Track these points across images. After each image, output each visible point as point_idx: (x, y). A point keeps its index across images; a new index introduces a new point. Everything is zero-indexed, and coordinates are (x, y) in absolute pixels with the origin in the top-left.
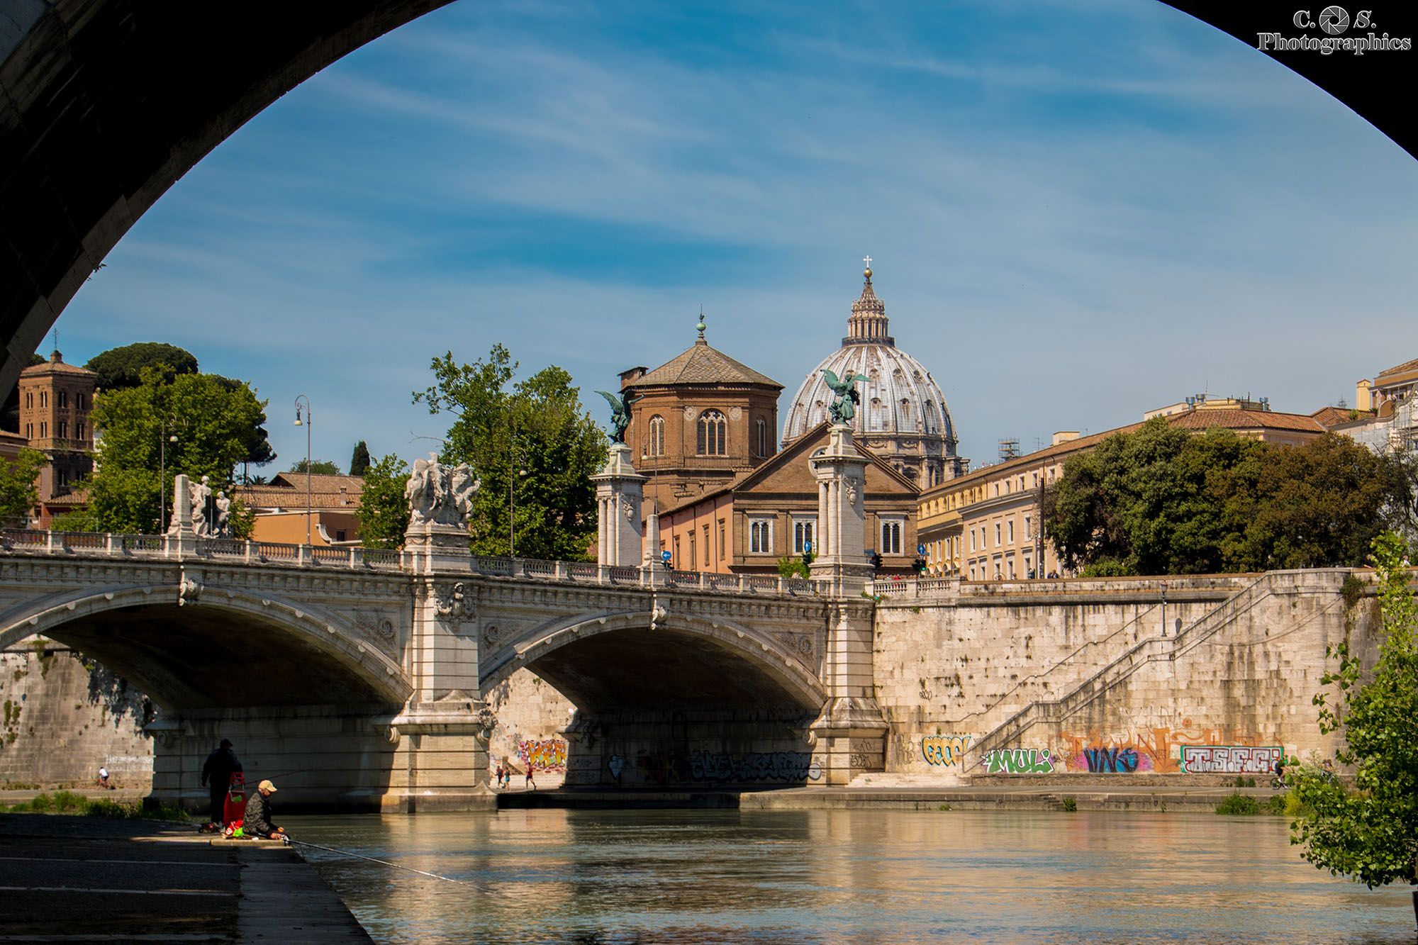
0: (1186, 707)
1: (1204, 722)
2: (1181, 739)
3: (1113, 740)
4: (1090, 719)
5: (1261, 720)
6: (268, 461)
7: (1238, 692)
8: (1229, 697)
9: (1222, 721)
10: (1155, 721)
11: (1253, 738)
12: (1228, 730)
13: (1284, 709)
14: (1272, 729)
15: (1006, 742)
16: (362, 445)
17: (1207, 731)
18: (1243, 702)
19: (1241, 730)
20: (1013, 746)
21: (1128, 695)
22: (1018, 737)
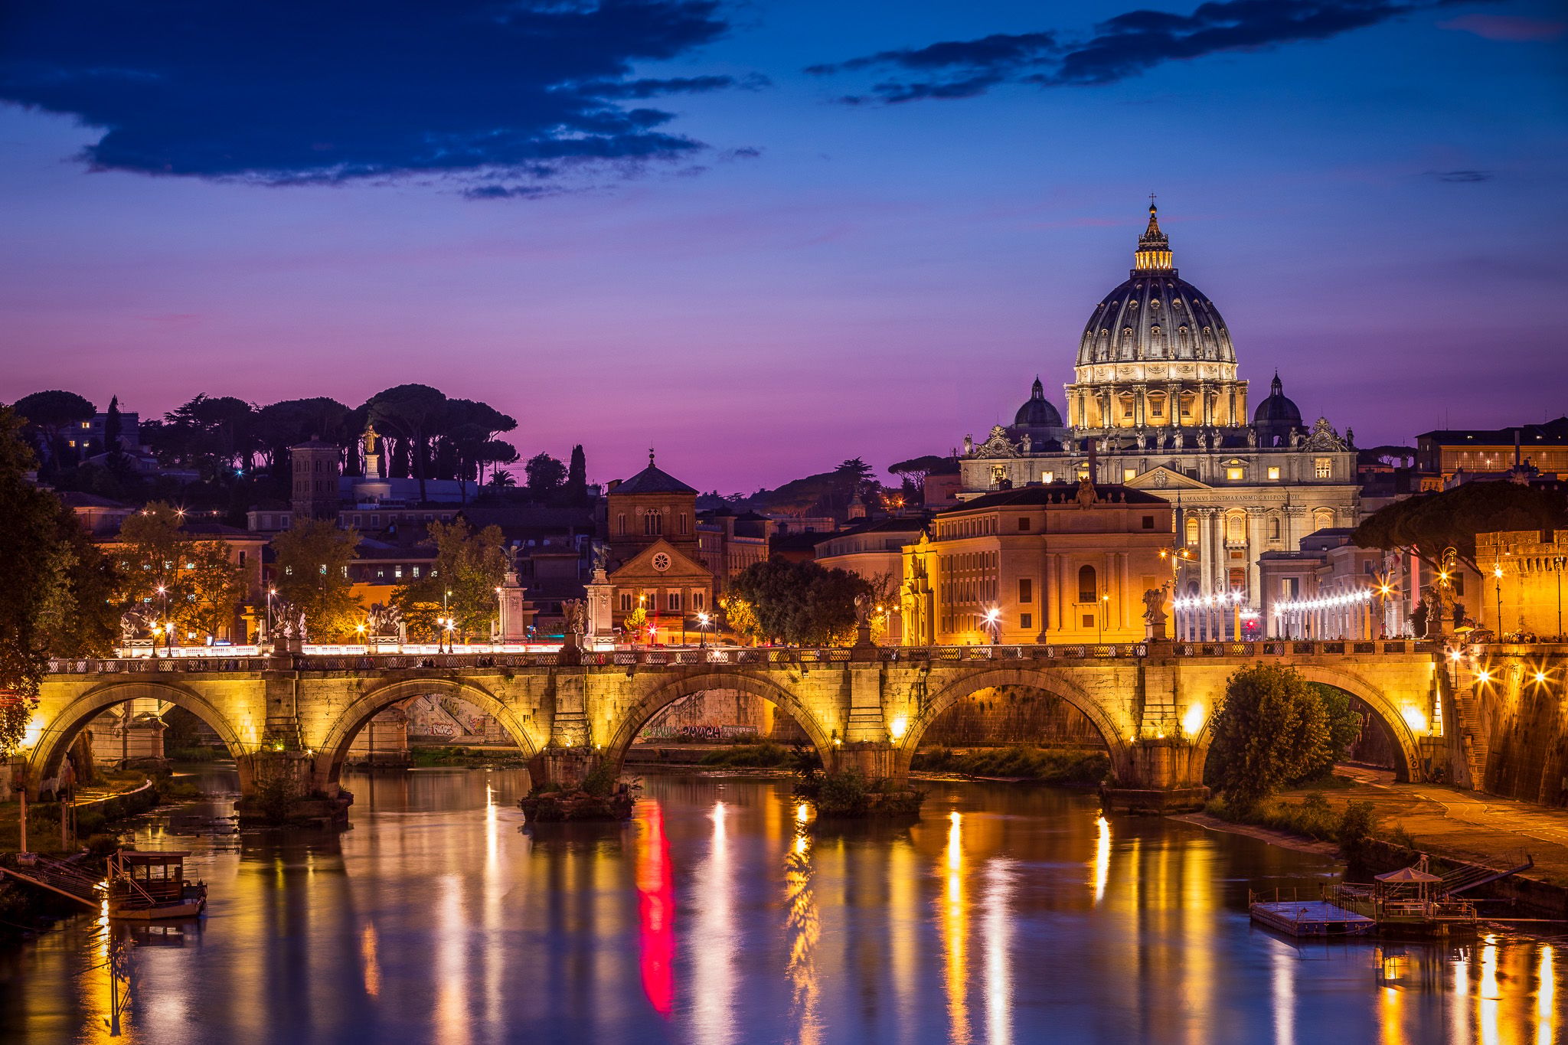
0: (724, 708)
1: (730, 715)
2: (723, 723)
3: (699, 723)
4: (691, 713)
5: (749, 714)
6: (513, 461)
7: (742, 702)
8: (738, 704)
9: (736, 715)
10: (713, 714)
11: (747, 721)
12: (738, 718)
13: (756, 710)
14: (753, 719)
15: (660, 723)
16: (580, 448)
17: (731, 719)
18: (743, 707)
19: (742, 719)
20: (663, 725)
21: (704, 702)
22: (664, 721)
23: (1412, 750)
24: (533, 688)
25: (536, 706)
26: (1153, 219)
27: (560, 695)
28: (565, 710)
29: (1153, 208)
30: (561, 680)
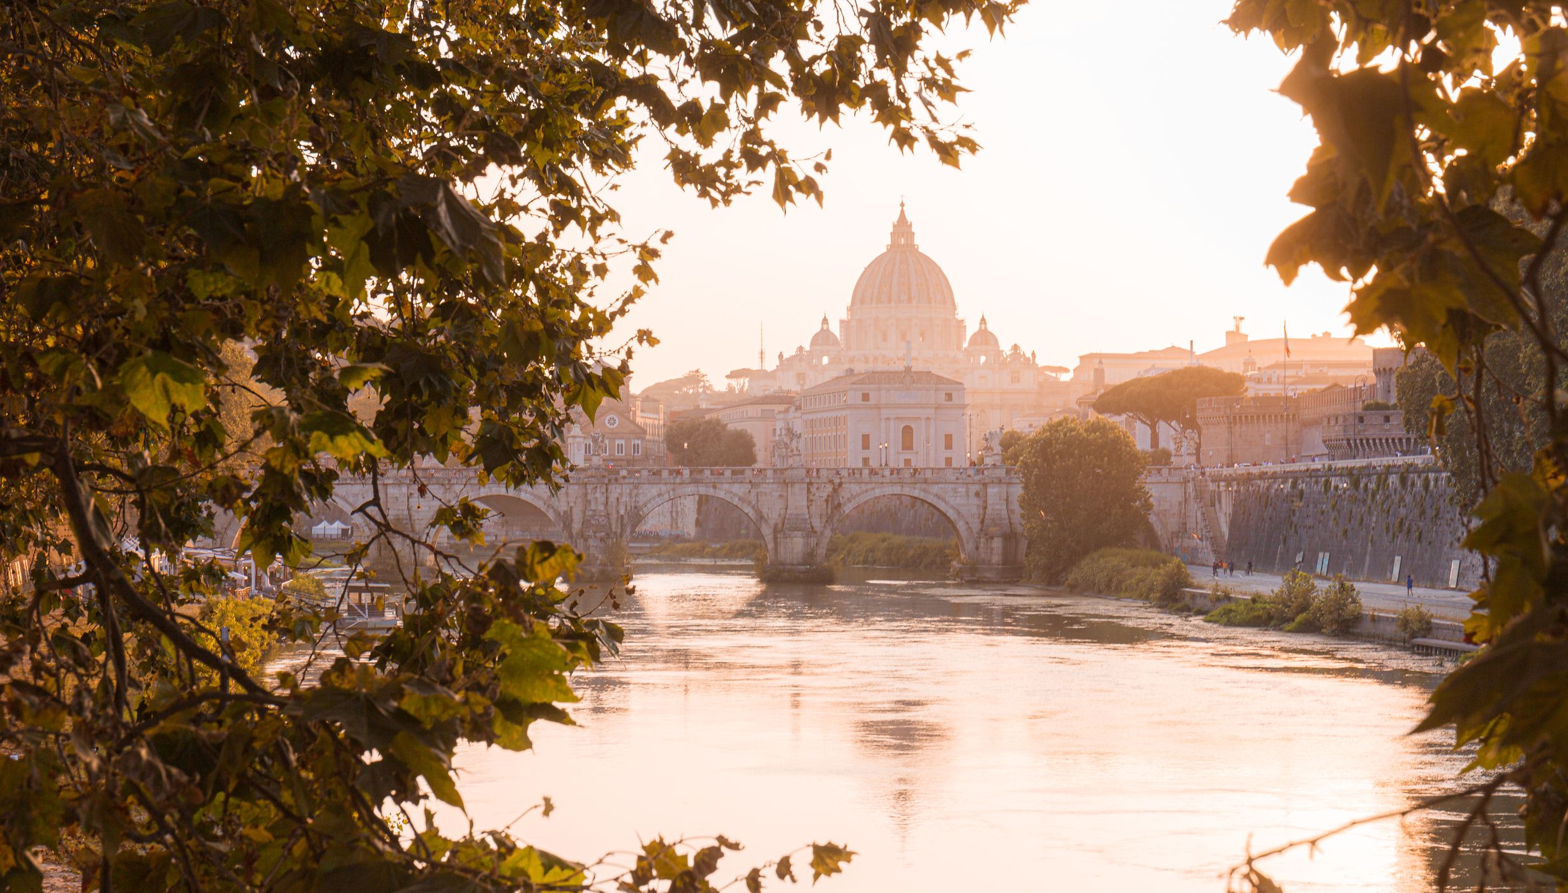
0: (662, 519)
1: (666, 523)
2: (661, 528)
3: (644, 528)
7: (674, 514)
12: (671, 525)
13: (684, 520)
14: (681, 526)
17: (667, 526)
19: (675, 526)
23: (1166, 542)
24: (570, 491)
25: (572, 504)
26: (902, 212)
27: (589, 497)
28: (593, 507)
29: (902, 205)
30: (590, 487)
